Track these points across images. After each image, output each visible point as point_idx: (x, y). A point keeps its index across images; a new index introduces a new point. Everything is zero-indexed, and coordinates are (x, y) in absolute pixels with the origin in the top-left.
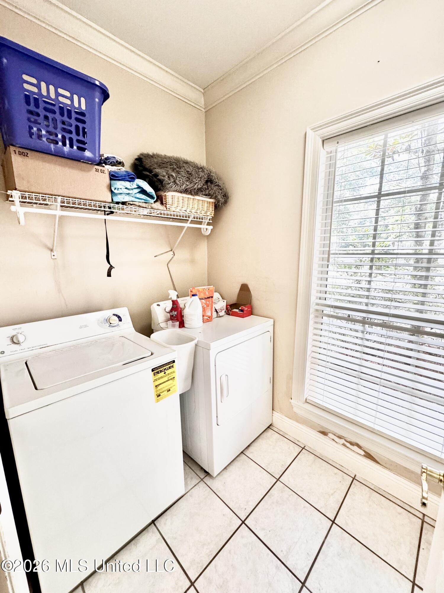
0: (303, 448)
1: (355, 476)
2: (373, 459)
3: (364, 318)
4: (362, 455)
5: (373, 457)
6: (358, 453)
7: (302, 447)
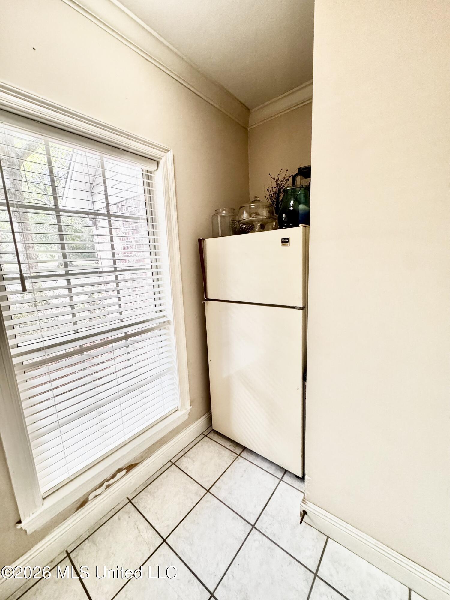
0: (68, 555)
1: (128, 498)
2: (134, 466)
3: (81, 346)
4: (126, 474)
5: (133, 465)
6: (121, 478)
7: (66, 557)
